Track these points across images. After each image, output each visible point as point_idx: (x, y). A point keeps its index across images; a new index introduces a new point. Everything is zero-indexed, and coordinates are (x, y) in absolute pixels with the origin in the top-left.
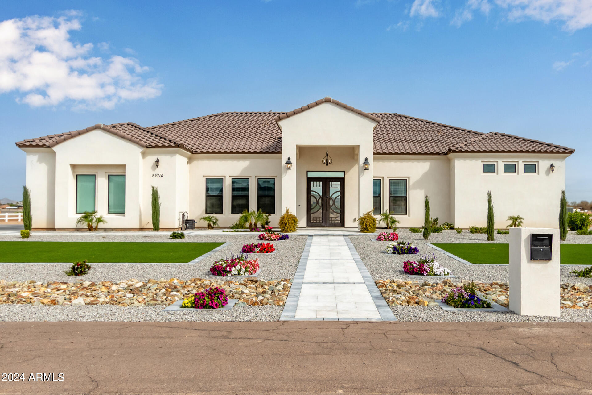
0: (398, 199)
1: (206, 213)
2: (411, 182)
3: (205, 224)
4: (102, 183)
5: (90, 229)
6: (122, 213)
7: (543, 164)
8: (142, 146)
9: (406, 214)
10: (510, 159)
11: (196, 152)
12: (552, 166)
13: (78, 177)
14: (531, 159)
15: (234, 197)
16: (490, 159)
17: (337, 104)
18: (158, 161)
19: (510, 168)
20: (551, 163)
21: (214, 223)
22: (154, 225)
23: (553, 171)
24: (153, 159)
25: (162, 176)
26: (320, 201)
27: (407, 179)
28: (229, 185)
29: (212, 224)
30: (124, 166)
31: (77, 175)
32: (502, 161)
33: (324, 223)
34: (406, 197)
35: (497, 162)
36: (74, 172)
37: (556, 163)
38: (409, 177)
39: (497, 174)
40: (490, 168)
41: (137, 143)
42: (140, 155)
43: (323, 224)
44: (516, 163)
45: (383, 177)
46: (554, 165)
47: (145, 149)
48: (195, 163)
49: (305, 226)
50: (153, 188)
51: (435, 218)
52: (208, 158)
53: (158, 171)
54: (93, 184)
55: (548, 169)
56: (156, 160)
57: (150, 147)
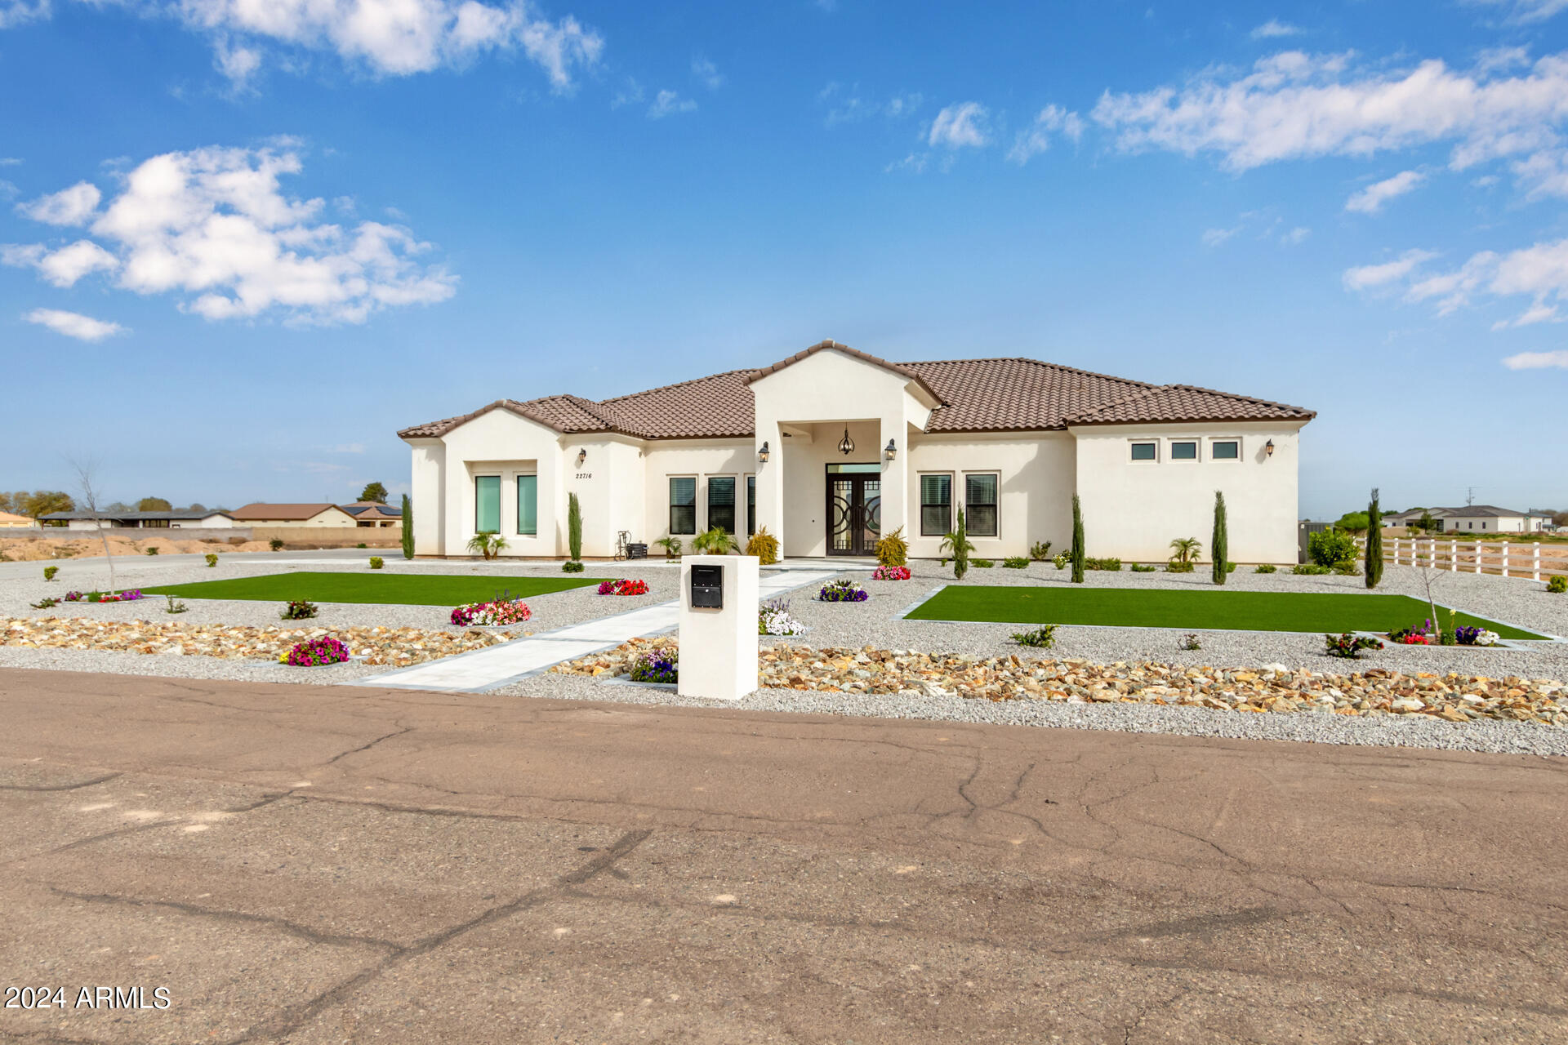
0: (983, 508)
1: (671, 533)
2: (1004, 480)
3: (663, 550)
4: (509, 488)
5: (487, 556)
6: (533, 533)
7: (1252, 441)
8: (558, 431)
9: (996, 535)
10: (1184, 435)
11: (653, 437)
12: (1269, 444)
13: (479, 479)
14: (1226, 434)
15: (712, 508)
16: (1144, 435)
17: (843, 350)
18: (584, 453)
19: (1185, 451)
20: (1266, 439)
21: (676, 549)
22: (572, 552)
23: (1270, 454)
24: (575, 450)
25: (590, 476)
26: (849, 512)
27: (998, 473)
28: (704, 488)
29: (672, 551)
30: (534, 462)
31: (476, 477)
32: (1169, 439)
33: (854, 549)
34: (995, 506)
35: (1159, 439)
36: (471, 472)
37: (1277, 440)
38: (1000, 471)
39: (1159, 461)
40: (1144, 452)
41: (551, 427)
42: (557, 444)
43: (854, 552)
44: (1197, 442)
45: (954, 472)
46: (1273, 443)
47: (563, 435)
48: (654, 455)
49: (823, 554)
50: (571, 494)
51: (1045, 542)
52: (674, 447)
53: (585, 469)
54: (497, 489)
55: (1261, 450)
56: (580, 451)
57: (571, 432)
